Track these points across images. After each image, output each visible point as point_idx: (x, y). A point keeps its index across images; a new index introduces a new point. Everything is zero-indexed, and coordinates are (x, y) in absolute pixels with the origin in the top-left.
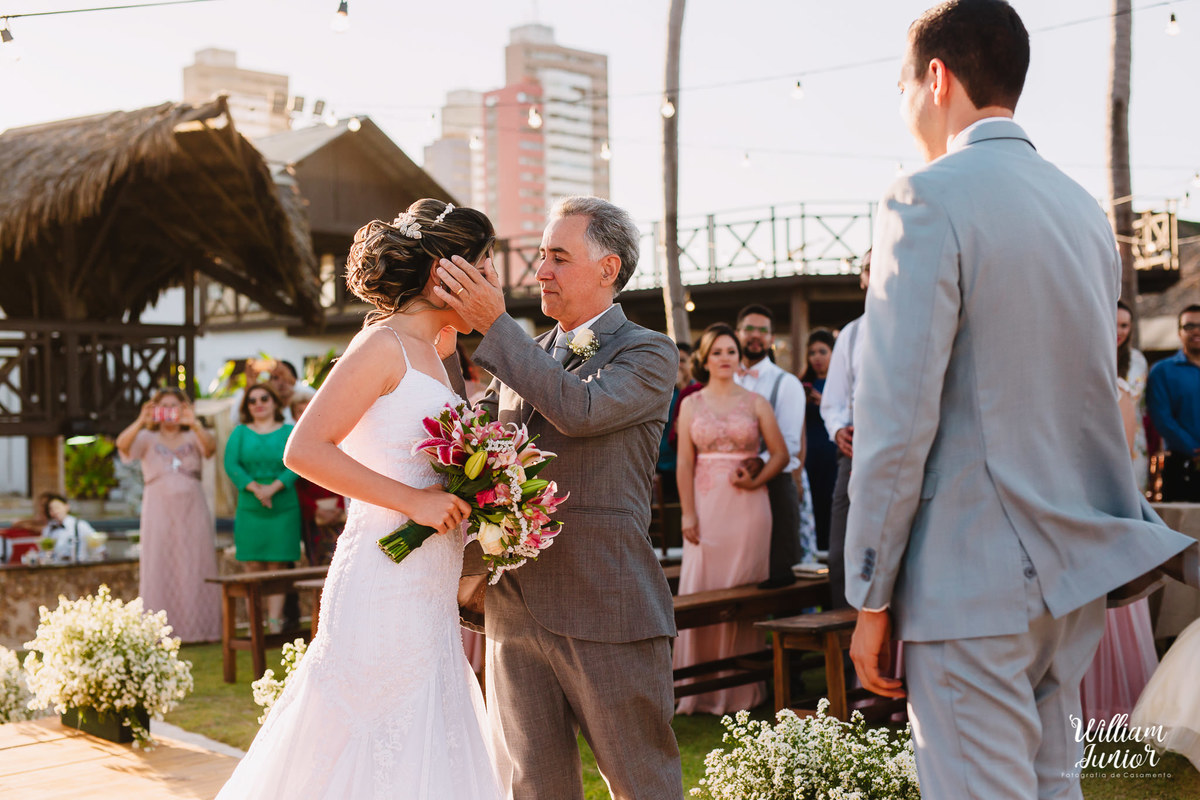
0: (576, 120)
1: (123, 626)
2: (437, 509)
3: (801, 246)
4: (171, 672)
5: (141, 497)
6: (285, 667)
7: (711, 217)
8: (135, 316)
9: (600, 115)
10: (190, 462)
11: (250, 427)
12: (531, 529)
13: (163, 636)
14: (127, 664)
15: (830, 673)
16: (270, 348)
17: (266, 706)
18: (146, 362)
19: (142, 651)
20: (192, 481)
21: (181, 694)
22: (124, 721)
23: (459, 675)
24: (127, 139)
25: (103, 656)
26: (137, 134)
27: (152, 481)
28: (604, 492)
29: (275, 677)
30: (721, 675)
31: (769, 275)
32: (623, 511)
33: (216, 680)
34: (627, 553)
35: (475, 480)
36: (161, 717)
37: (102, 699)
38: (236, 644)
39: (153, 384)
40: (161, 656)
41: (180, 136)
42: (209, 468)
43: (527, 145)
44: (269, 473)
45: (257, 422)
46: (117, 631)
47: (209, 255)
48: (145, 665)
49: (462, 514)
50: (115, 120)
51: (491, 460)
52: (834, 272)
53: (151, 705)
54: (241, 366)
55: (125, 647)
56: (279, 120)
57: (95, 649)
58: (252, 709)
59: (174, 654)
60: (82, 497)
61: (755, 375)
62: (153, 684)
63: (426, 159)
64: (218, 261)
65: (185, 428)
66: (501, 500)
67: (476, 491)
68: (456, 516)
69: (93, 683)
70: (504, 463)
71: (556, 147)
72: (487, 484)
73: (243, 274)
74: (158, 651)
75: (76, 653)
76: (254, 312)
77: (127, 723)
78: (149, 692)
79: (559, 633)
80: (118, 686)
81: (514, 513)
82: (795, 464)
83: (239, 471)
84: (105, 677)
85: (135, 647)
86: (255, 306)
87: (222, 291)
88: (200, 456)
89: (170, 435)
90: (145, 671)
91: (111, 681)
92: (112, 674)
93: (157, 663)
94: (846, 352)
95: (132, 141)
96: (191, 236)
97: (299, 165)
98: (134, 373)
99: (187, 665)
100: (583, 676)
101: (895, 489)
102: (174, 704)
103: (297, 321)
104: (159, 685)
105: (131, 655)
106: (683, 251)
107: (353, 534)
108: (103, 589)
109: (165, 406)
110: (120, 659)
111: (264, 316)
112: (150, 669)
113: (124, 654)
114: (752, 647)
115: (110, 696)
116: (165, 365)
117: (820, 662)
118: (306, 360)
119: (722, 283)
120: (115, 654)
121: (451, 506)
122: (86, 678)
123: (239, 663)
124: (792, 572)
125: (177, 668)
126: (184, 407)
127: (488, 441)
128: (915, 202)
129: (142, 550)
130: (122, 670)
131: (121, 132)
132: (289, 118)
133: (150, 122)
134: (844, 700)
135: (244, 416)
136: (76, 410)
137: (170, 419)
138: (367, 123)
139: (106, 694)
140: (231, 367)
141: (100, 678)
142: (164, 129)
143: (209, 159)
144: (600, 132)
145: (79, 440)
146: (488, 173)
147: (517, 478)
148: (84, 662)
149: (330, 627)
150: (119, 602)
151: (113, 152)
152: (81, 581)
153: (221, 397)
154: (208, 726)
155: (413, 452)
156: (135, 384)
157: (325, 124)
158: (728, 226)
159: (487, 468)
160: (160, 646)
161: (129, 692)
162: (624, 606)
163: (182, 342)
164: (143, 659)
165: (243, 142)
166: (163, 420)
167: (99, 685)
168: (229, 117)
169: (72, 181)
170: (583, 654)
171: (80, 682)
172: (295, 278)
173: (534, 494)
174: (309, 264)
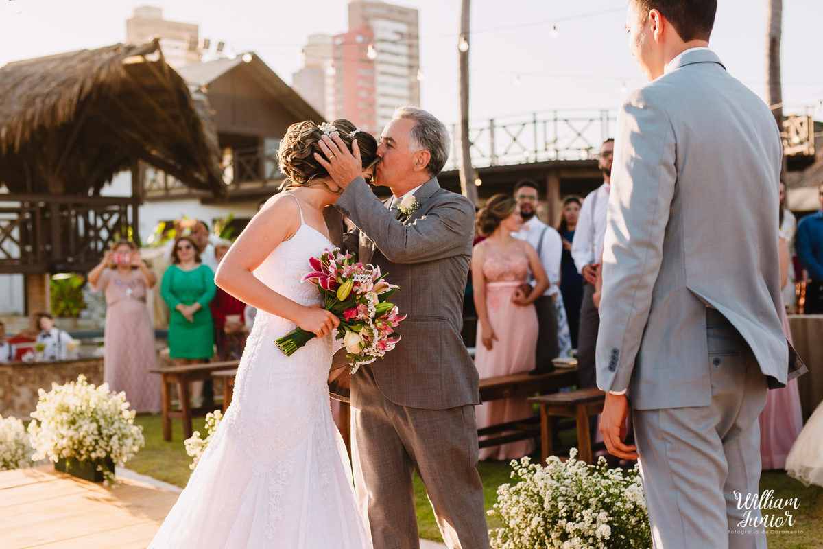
0: (396, 54)
1: (97, 402)
2: (316, 321)
3: (554, 140)
4: (129, 433)
5: (104, 316)
6: (208, 430)
7: (492, 121)
8: (97, 192)
9: (414, 51)
10: (138, 290)
11: (178, 266)
12: (381, 336)
13: (123, 409)
14: (99, 428)
15: (580, 432)
16: (190, 213)
17: (195, 456)
18: (105, 222)
19: (109, 420)
20: (140, 304)
21: (136, 449)
22: (97, 467)
23: (330, 435)
24: (91, 69)
25: (82, 423)
26: (98, 65)
27: (113, 304)
28: (427, 306)
29: (200, 437)
30: (504, 434)
31: (532, 161)
32: (442, 319)
33: (159, 439)
34: (445, 347)
35: (343, 301)
36: (122, 465)
37: (82, 452)
38: (172, 415)
39: (111, 237)
40: (122, 423)
41: (127, 67)
42: (150, 295)
43: (363, 72)
44: (191, 298)
45: (183, 263)
46: (93, 406)
47: (148, 148)
48: (111, 429)
49: (333, 325)
50: (83, 56)
51: (356, 288)
52: (577, 159)
53: (116, 456)
54: (169, 225)
55: (98, 417)
56: (193, 56)
57: (77, 418)
58: (184, 459)
59: (131, 422)
60: (61, 316)
61: (527, 229)
62: (117, 442)
63: (294, 82)
64: (154, 153)
65: (134, 268)
66: (361, 316)
67: (344, 309)
68: (330, 326)
69: (76, 442)
70: (364, 290)
71: (384, 73)
72: (353, 304)
73: (171, 162)
74: (120, 419)
75: (64, 422)
76: (178, 188)
77: (100, 468)
78: (115, 448)
79: (399, 404)
80: (93, 443)
81: (370, 325)
82: (554, 290)
83: (170, 297)
84: (84, 437)
85: (104, 417)
86: (179, 184)
87: (156, 173)
88: (145, 286)
89: (125, 272)
90: (111, 433)
91: (89, 441)
92: (89, 435)
93: (119, 428)
94: (589, 212)
95: (95, 70)
96: (136, 136)
97: (209, 86)
98: (97, 230)
99: (139, 429)
100: (415, 433)
101: (633, 306)
102: (131, 455)
103: (209, 194)
104: (121, 443)
105: (102, 422)
106: (472, 144)
107: (258, 336)
108: (82, 378)
109: (121, 252)
110: (94, 425)
111: (185, 191)
112: (114, 431)
113: (97, 421)
114: (526, 415)
115: (88, 450)
116: (118, 225)
117: (572, 425)
118: (214, 221)
119: (500, 166)
120: (91, 422)
121: (327, 319)
122: (71, 438)
123: (174, 428)
124: (552, 364)
125: (133, 431)
126: (133, 254)
127: (354, 275)
128: (645, 108)
129: (107, 352)
130: (96, 433)
131: (87, 64)
132: (200, 54)
133: (106, 57)
134: (590, 451)
135: (173, 259)
136: (57, 255)
137: (124, 262)
138: (255, 57)
139: (85, 449)
140: (162, 226)
141: (81, 438)
142: (116, 61)
143: (148, 82)
144: (414, 62)
145: (60, 277)
146: (337, 92)
147: (373, 301)
148: (70, 427)
149: (241, 399)
150: (92, 386)
151: (81, 78)
152: (64, 372)
153: (156, 247)
154: (154, 471)
155: (302, 281)
156: (97, 238)
157: (227, 58)
158: (504, 127)
159: (352, 294)
160: (121, 416)
161: (101, 447)
162: (444, 384)
163: (130, 209)
164: (110, 425)
165: (171, 71)
166: (119, 262)
167: (81, 443)
168: (161, 53)
169: (54, 98)
170: (415, 419)
171: (68, 441)
172: (207, 164)
173: (383, 313)
174: (216, 154)
